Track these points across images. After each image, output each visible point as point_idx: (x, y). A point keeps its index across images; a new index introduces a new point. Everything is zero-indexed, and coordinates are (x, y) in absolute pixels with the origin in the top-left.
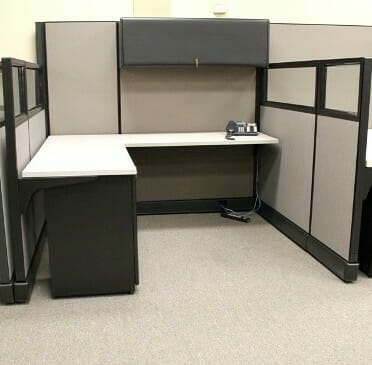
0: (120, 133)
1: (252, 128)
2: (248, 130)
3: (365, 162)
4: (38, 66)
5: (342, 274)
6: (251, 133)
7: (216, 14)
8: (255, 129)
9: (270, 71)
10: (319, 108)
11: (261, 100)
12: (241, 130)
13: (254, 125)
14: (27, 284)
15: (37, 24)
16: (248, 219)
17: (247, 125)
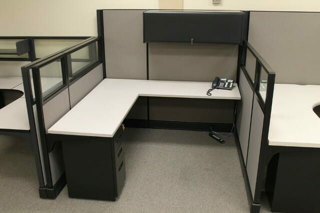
0: (148, 79)
2: (226, 85)
6: (227, 88)
8: (231, 85)
11: (241, 63)
12: (221, 84)
13: (232, 81)
14: (53, 189)
15: (98, 11)
16: (223, 141)
17: (227, 81)
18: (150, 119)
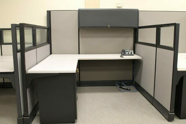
0: (79, 54)
1: (131, 52)
2: (130, 53)
3: (177, 68)
4: (47, 28)
5: (167, 117)
6: (131, 55)
7: (117, 7)
8: (133, 53)
9: (139, 29)
10: (158, 45)
11: (136, 41)
12: (127, 53)
13: (132, 51)
14: (29, 118)
15: (48, 11)
16: (130, 89)
17: (129, 51)
18: (80, 81)
